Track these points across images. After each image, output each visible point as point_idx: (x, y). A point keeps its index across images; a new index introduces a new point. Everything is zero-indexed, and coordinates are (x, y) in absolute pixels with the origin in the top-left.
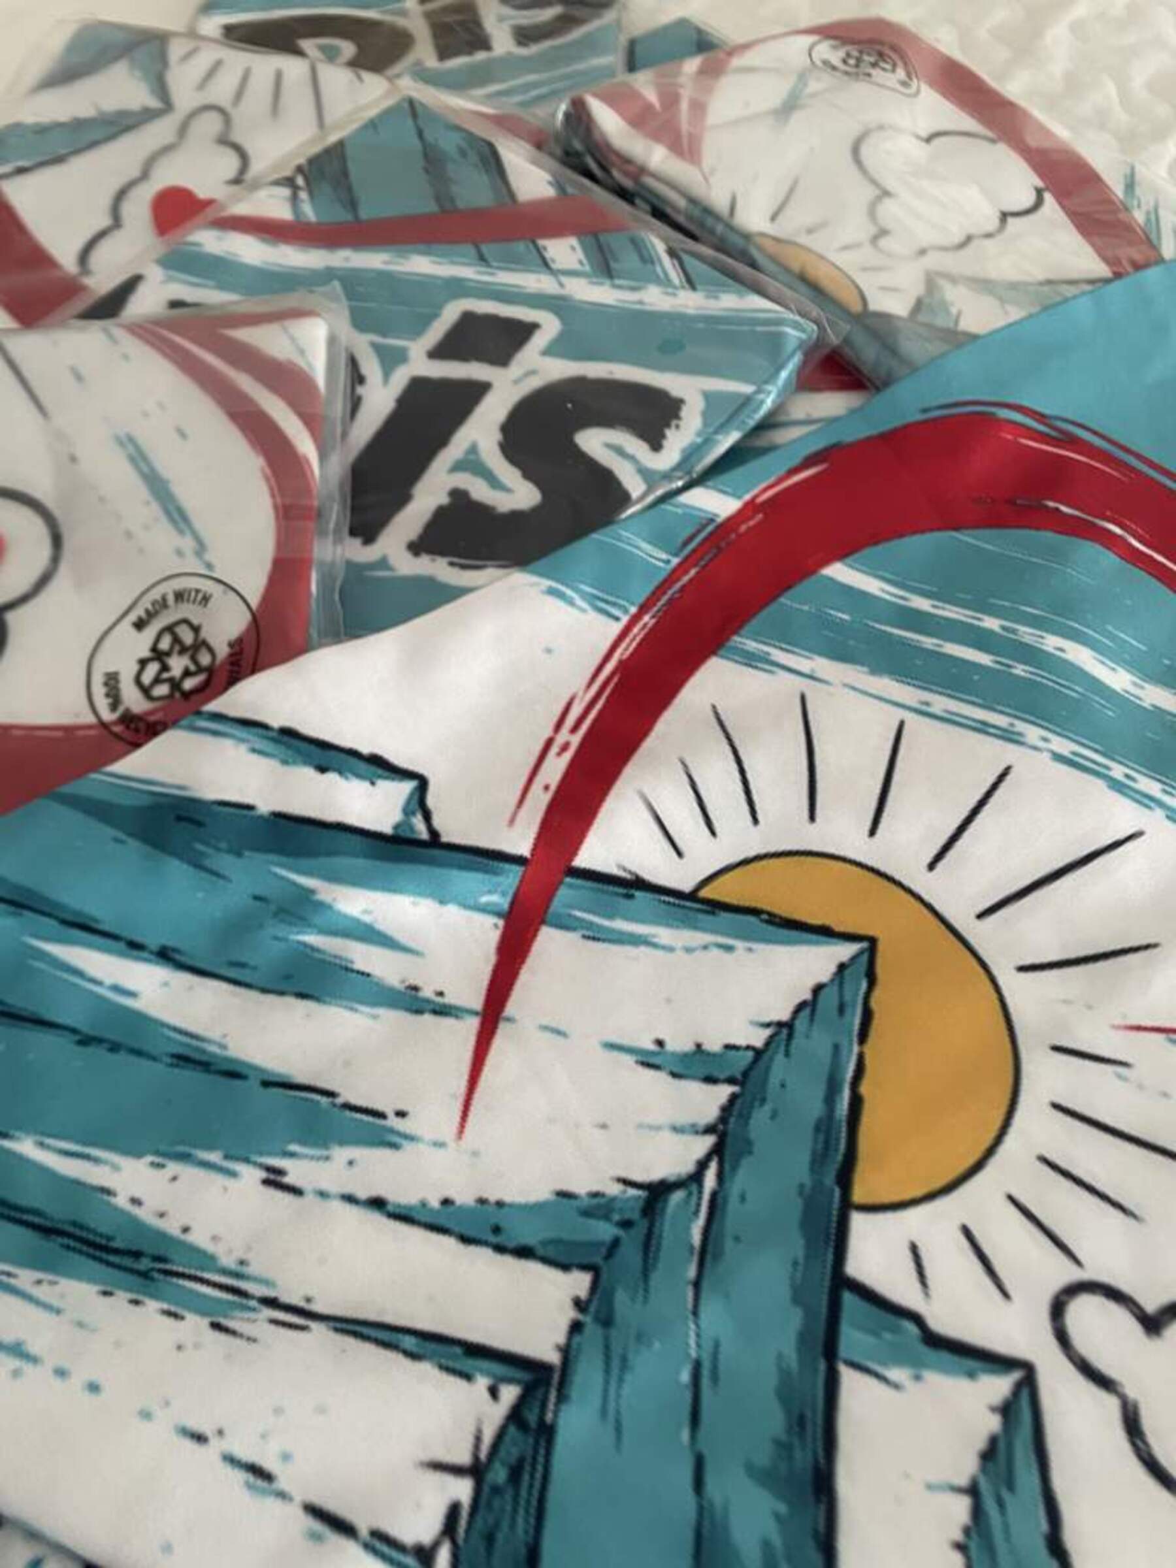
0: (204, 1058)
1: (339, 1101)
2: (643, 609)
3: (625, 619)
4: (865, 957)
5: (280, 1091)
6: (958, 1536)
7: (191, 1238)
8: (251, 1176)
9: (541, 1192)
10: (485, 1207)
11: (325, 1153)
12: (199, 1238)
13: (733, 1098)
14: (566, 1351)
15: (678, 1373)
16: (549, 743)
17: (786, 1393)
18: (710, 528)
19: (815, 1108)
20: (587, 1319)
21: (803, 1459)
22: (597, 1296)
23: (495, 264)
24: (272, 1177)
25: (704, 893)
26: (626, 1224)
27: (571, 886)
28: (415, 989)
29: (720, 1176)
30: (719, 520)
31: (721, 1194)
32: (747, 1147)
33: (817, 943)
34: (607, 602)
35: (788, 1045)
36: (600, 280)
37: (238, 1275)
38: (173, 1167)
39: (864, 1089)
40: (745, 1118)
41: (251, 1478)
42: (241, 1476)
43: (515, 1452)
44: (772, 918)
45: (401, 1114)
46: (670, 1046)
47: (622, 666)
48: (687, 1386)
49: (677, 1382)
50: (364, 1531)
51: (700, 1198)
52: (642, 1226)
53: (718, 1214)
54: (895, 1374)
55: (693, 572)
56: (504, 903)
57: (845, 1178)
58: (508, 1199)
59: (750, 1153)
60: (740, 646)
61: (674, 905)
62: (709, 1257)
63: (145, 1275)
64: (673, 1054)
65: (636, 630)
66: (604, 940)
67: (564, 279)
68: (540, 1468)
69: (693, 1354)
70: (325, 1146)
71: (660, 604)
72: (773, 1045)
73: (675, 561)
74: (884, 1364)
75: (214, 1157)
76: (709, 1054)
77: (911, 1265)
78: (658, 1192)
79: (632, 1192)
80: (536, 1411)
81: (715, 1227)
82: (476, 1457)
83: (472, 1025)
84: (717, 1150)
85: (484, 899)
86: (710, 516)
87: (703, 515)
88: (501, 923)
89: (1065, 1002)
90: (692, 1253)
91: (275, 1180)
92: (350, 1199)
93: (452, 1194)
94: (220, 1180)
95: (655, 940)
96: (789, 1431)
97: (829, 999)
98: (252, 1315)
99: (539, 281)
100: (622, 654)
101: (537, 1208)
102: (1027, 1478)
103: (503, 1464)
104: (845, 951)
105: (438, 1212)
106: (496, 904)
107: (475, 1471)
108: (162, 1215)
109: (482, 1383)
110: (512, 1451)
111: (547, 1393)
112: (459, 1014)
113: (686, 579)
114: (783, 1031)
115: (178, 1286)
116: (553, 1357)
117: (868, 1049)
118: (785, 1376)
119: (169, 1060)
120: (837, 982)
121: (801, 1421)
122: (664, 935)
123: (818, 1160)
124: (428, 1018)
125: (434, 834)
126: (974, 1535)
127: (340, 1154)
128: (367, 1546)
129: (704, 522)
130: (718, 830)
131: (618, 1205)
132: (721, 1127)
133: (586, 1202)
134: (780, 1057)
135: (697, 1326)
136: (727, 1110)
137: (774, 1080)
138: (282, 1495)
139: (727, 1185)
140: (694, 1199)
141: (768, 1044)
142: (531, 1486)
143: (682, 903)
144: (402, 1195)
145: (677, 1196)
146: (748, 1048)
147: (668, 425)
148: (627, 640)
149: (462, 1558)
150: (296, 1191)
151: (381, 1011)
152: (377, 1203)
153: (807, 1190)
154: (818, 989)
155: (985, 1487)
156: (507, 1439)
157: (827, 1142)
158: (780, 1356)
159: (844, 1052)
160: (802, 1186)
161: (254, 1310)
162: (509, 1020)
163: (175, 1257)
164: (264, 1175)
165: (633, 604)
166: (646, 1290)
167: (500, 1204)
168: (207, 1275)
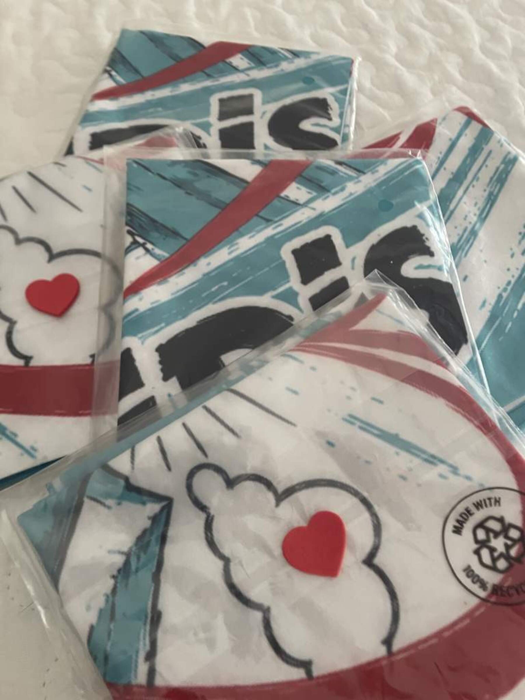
23: (276, 219)
36: (326, 195)
67: (312, 205)
99: (303, 214)
147: (424, 241)
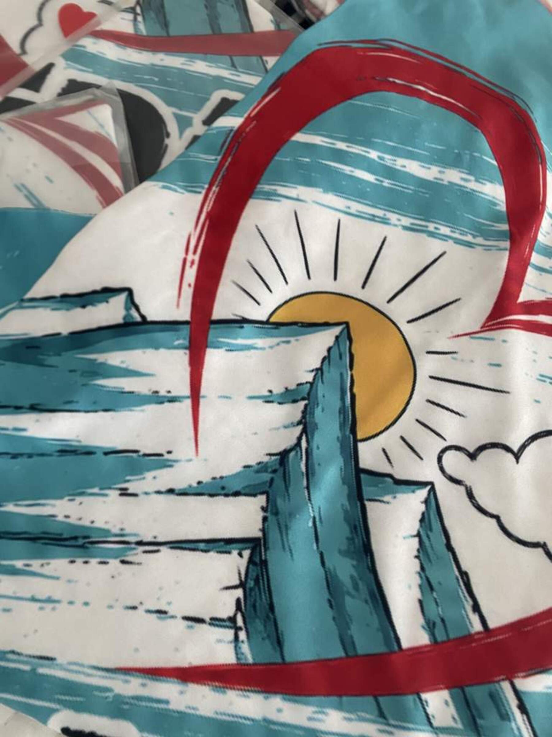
0: (73, 449)
1: (141, 453)
2: (211, 185)
3: (204, 192)
4: (346, 331)
5: (114, 455)
6: (415, 553)
7: (96, 525)
8: (114, 494)
9: (237, 468)
10: (216, 481)
11: (142, 476)
12: (99, 524)
13: (306, 406)
14: (263, 530)
15: (308, 523)
16: (185, 261)
17: (347, 519)
18: (232, 134)
19: (338, 404)
20: (268, 514)
21: (358, 542)
22: (270, 503)
24: (123, 492)
25: (272, 320)
26: (274, 471)
27: (214, 328)
28: (157, 392)
29: (308, 441)
30: (235, 129)
31: (310, 448)
32: (315, 426)
33: (324, 330)
34: (192, 187)
35: (322, 378)
37: (122, 535)
38: (79, 499)
39: (355, 390)
40: (313, 414)
41: (158, 615)
42: (155, 616)
43: (255, 574)
44: (303, 325)
45: (169, 452)
46: (275, 392)
47: (209, 215)
48: (311, 527)
49: (308, 527)
50: (208, 620)
51: (301, 453)
52: (281, 471)
53: (310, 457)
54: (386, 498)
55: (229, 159)
56: (186, 343)
57: (353, 431)
58: (224, 475)
59: (317, 428)
60: (261, 190)
61: (261, 328)
62: (310, 475)
63: (82, 546)
64: (277, 395)
65: (210, 195)
66: (235, 350)
68: (265, 576)
69: (312, 515)
70: (141, 473)
71: (218, 180)
72: (316, 380)
73: (219, 158)
74: (381, 496)
75: (96, 490)
76: (291, 391)
77: (384, 457)
78: (284, 455)
79: (273, 458)
80: (258, 557)
81: (310, 462)
82: (241, 580)
83: (188, 403)
84: (304, 431)
85: (176, 343)
86: (230, 129)
87: (226, 129)
88: (187, 352)
89: (429, 332)
90: (303, 475)
91: (124, 493)
92: (159, 492)
93: (201, 479)
94: (101, 499)
95: (256, 346)
96: (352, 532)
97: (335, 354)
98: (135, 552)
100: (207, 209)
101: (236, 476)
102: (436, 525)
103: (251, 580)
104: (337, 330)
105: (197, 487)
106: (182, 344)
107: (242, 585)
108: (80, 519)
109: (235, 553)
110: (253, 574)
111: (260, 548)
112: (181, 400)
113: (227, 164)
114: (319, 371)
115: (99, 548)
116: (260, 534)
117: (354, 372)
118: (346, 512)
119: (58, 454)
120: (336, 344)
121: (355, 527)
122: (259, 342)
123: (342, 426)
124: (167, 404)
125: (143, 317)
126: (421, 551)
127: (149, 475)
128: (210, 624)
129: (228, 132)
130: (272, 290)
131: (269, 464)
132: (303, 420)
133: (257, 467)
134: (320, 384)
135: (311, 504)
136: (304, 412)
137: (320, 394)
138: (173, 617)
139: (311, 444)
140: (299, 453)
141: (314, 379)
142: (264, 583)
143: (264, 326)
144: (179, 485)
145: (292, 454)
146: (307, 383)
148: (208, 201)
149: (246, 616)
150: (135, 495)
151: (145, 407)
152: (171, 491)
153: (340, 438)
154: (329, 350)
155: (422, 533)
156: (250, 570)
157: (344, 418)
158: (342, 505)
159: (345, 376)
160: (338, 438)
161: (134, 549)
162: (204, 397)
163: (93, 535)
164: (119, 492)
165: (205, 184)
166: (289, 495)
167: (222, 478)
168: (109, 539)
